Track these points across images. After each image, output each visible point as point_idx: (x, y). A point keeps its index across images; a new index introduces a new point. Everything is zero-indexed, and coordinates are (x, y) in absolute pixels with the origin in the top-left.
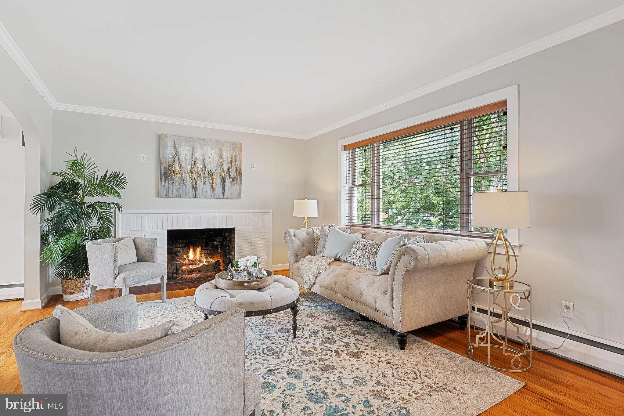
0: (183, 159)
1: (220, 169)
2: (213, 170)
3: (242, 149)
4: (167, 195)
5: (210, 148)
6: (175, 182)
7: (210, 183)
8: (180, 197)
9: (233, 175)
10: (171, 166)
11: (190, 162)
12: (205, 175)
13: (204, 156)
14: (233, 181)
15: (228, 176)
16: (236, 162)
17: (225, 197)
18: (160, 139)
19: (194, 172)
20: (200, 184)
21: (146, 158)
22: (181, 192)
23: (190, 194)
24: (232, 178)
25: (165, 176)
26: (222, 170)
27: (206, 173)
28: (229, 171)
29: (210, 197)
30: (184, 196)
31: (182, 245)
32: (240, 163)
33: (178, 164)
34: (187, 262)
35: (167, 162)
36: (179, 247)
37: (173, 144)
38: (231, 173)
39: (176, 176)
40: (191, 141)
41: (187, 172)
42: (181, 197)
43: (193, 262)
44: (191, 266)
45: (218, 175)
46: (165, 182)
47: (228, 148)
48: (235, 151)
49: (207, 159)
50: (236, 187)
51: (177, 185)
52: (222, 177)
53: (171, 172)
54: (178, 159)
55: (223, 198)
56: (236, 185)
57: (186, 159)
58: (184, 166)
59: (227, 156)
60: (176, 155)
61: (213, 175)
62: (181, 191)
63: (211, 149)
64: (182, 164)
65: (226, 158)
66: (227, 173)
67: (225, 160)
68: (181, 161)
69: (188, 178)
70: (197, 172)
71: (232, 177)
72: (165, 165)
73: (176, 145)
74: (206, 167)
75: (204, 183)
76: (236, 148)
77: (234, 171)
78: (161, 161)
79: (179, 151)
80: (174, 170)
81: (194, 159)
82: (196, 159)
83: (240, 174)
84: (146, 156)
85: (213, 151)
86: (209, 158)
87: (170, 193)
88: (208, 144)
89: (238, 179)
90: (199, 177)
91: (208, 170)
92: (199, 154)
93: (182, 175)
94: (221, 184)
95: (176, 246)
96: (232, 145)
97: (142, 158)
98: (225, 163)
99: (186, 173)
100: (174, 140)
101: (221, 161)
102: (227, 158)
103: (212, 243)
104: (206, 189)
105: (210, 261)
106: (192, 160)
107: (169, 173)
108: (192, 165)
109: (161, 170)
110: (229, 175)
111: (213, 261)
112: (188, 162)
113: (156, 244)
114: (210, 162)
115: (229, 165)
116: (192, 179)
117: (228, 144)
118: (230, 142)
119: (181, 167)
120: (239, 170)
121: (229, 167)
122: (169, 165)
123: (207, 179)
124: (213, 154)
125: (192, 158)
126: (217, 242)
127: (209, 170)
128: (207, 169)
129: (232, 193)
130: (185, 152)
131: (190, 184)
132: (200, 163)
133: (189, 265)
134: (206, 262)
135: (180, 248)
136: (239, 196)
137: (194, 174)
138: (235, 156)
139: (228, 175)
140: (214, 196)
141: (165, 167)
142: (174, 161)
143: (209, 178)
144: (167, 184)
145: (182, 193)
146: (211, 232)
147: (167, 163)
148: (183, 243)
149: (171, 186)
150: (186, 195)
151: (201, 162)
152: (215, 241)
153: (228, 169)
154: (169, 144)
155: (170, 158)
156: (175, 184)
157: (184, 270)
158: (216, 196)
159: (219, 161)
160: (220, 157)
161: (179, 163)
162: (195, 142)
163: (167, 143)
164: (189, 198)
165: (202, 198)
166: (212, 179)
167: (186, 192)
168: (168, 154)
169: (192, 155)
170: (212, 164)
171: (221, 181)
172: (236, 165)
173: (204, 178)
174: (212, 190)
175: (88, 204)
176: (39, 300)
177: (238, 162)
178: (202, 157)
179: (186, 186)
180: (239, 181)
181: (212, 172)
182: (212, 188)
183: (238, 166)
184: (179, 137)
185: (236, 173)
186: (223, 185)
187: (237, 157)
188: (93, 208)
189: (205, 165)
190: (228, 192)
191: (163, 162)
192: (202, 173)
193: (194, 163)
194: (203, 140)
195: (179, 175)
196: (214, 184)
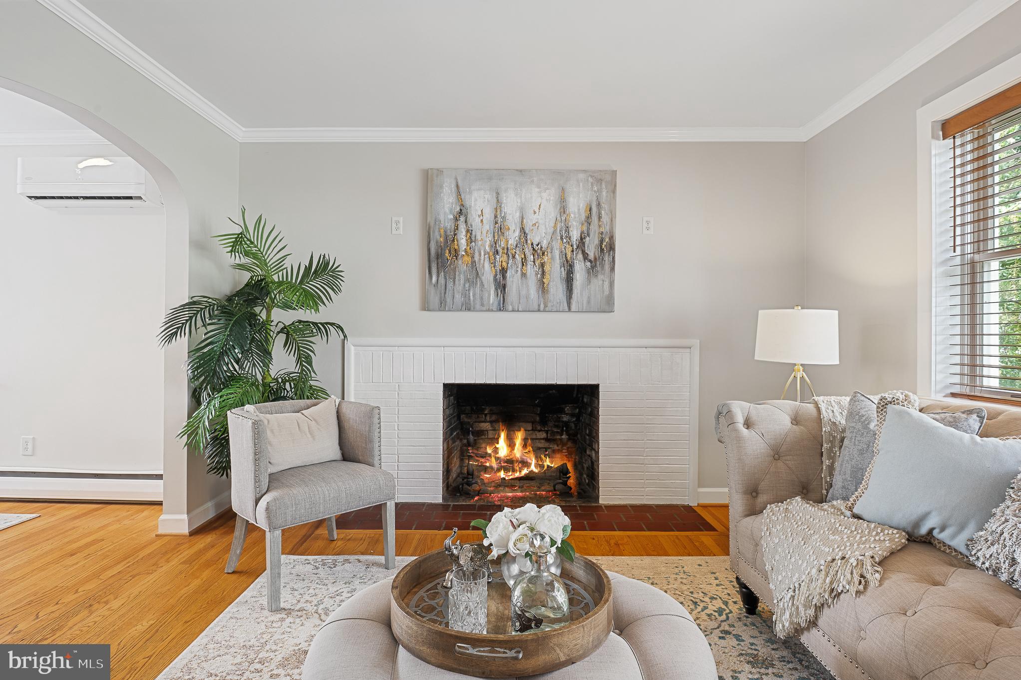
0: (475, 220)
1: (562, 238)
2: (545, 242)
3: (615, 186)
4: (442, 306)
5: (537, 190)
6: (459, 275)
7: (537, 274)
8: (469, 310)
9: (592, 253)
10: (450, 240)
11: (492, 227)
12: (525, 255)
13: (522, 210)
14: (594, 266)
15: (580, 256)
16: (600, 218)
17: (573, 307)
18: (430, 181)
19: (498, 248)
20: (513, 279)
21: (401, 225)
22: (472, 298)
23: (491, 302)
24: (590, 261)
25: (438, 264)
26: (565, 241)
27: (528, 251)
28: (584, 243)
29: (536, 308)
30: (478, 306)
31: (490, 417)
32: (612, 220)
33: (464, 233)
35: (442, 231)
36: (483, 422)
37: (453, 186)
38: (588, 246)
39: (460, 262)
40: (491, 177)
41: (485, 251)
42: (472, 308)
43: (509, 464)
44: (502, 473)
45: (557, 253)
46: (438, 276)
47: (581, 185)
48: (599, 191)
49: (531, 217)
50: (599, 283)
51: (462, 282)
52: (566, 258)
53: (450, 252)
54: (466, 222)
55: (566, 308)
56: (600, 277)
57: (482, 221)
58: (479, 237)
59: (577, 205)
60: (461, 212)
61: (543, 254)
62: (471, 294)
63: (540, 192)
64: (474, 233)
65: (576, 211)
66: (578, 247)
67: (572, 215)
68: (471, 226)
69: (487, 266)
70: (507, 249)
71: (591, 256)
72: (438, 237)
73: (461, 190)
74: (528, 237)
75: (524, 275)
76: (601, 183)
77: (597, 242)
78: (429, 228)
79: (467, 204)
80: (456, 247)
81: (499, 220)
82: (504, 218)
83: (612, 248)
84: (401, 220)
85: (545, 195)
86: (535, 213)
87: (449, 300)
88: (533, 181)
89: (607, 261)
90: (511, 261)
91: (532, 244)
92: (511, 208)
93: (473, 257)
94: (564, 274)
95: (478, 417)
96: (592, 177)
97: (394, 225)
98: (574, 223)
99: (482, 253)
100: (456, 179)
101: (563, 218)
102: (579, 210)
104: (528, 290)
105: (545, 464)
106: (496, 223)
107: (447, 255)
108: (496, 234)
109: (429, 250)
110: (584, 252)
111: (552, 466)
112: (487, 227)
113: (376, 421)
114: (537, 225)
115: (585, 228)
116: (495, 267)
117: (581, 176)
118: (585, 171)
119: (471, 240)
120: (607, 240)
121: (582, 233)
122: (446, 237)
123: (530, 263)
124: (544, 202)
125: (496, 217)
126: (567, 414)
127: (535, 243)
128: (529, 242)
129: (589, 298)
130: (480, 204)
131: (492, 278)
132: (512, 228)
133: (500, 469)
134: (537, 465)
135: (487, 424)
136: (608, 305)
137: (500, 253)
138: (599, 205)
139: (580, 252)
140: (546, 306)
141: (437, 242)
142: (457, 228)
143: (534, 262)
144: (442, 280)
145: (474, 301)
146: (551, 392)
147: (442, 234)
148: (492, 413)
149: (450, 285)
150: (482, 305)
151: (515, 224)
152: (562, 411)
153: (581, 239)
154: (446, 189)
155: (447, 219)
156: (459, 280)
157: (486, 480)
158: (550, 305)
159: (559, 218)
160: (562, 210)
161: (468, 231)
162: (503, 179)
163: (441, 187)
164: (489, 310)
165: (518, 311)
166: (542, 265)
167: (482, 298)
168: (445, 213)
169: (496, 209)
170: (542, 229)
171: (563, 269)
172: (600, 226)
173: (524, 262)
174: (540, 292)
175: (281, 326)
176: (185, 517)
177: (605, 218)
178: (518, 214)
179: (482, 285)
180: (607, 267)
181: (541, 247)
182: (543, 287)
183: (606, 229)
184: (467, 171)
185: (601, 247)
186: (567, 278)
187: (605, 206)
188: (288, 334)
189: (525, 233)
190: (581, 294)
191: (434, 232)
192: (518, 252)
193: (500, 229)
194: (521, 171)
195: (467, 259)
196: (547, 276)
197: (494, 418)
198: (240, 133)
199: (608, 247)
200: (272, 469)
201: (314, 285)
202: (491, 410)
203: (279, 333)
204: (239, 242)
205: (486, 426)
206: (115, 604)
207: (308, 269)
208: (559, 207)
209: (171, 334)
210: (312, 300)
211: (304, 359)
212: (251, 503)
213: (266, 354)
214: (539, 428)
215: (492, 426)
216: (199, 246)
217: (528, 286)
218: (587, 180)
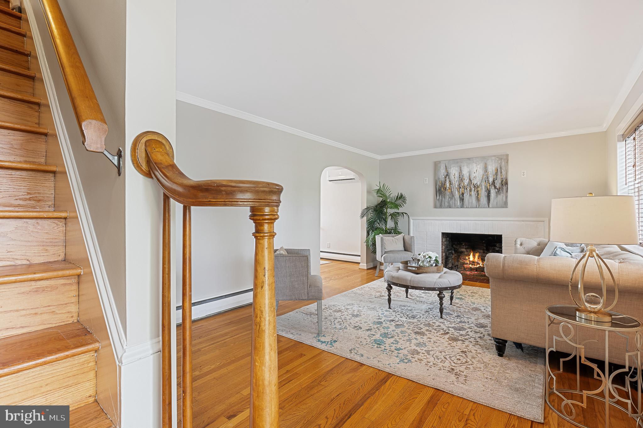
0: (452, 177)
1: (485, 181)
2: (479, 183)
3: (508, 160)
4: (441, 207)
5: (475, 165)
6: (447, 196)
7: (475, 195)
8: (450, 208)
10: (443, 184)
11: (458, 179)
12: (471, 188)
13: (470, 172)
14: (499, 191)
15: (493, 187)
16: (501, 173)
17: (490, 206)
18: (436, 165)
19: (461, 186)
20: (466, 197)
21: (427, 180)
22: (451, 204)
23: (458, 205)
24: (497, 189)
25: (439, 192)
26: (487, 182)
27: (472, 187)
28: (494, 183)
29: (475, 206)
30: (453, 206)
31: (465, 247)
32: (506, 173)
33: (448, 182)
34: (468, 263)
36: (462, 248)
37: (444, 166)
38: (496, 183)
39: (447, 192)
40: (458, 162)
41: (456, 188)
43: (473, 263)
44: (471, 266)
45: (483, 187)
46: (439, 197)
47: (493, 161)
48: (501, 163)
49: (473, 175)
50: (501, 197)
51: (448, 198)
52: (487, 188)
53: (443, 188)
54: (449, 178)
55: (487, 206)
56: (502, 195)
57: (455, 177)
58: (453, 183)
59: (491, 169)
60: (447, 175)
61: (478, 187)
62: (451, 203)
64: (452, 182)
66: (492, 184)
67: (490, 173)
68: (451, 179)
69: (457, 192)
70: (464, 186)
71: (498, 187)
72: (439, 184)
73: (447, 167)
74: (472, 182)
75: (470, 195)
76: (502, 160)
77: (500, 182)
78: (436, 181)
79: (449, 172)
80: (446, 187)
82: (463, 176)
83: (506, 183)
85: (478, 166)
86: (475, 173)
87: (443, 204)
88: (474, 162)
89: (504, 189)
90: (465, 191)
91: (474, 184)
92: (465, 172)
93: (451, 190)
94: (486, 194)
95: (460, 246)
96: (498, 158)
97: (425, 181)
98: (491, 176)
100: (445, 164)
101: (486, 174)
102: (492, 170)
103: (492, 248)
106: (460, 178)
107: (442, 189)
108: (460, 181)
110: (494, 186)
112: (456, 179)
113: (413, 240)
114: (475, 177)
115: (495, 177)
116: (459, 193)
117: (493, 158)
118: (495, 156)
119: (451, 183)
120: (505, 181)
121: (494, 179)
122: (442, 183)
124: (478, 169)
125: (460, 175)
126: (498, 247)
127: (475, 184)
128: (472, 183)
129: (497, 202)
130: (454, 172)
131: (458, 197)
132: (466, 179)
133: (470, 264)
136: (505, 205)
137: (461, 188)
138: (501, 168)
139: (493, 186)
140: (479, 206)
141: (439, 185)
142: (446, 180)
143: (474, 190)
144: (441, 198)
145: (452, 204)
146: (489, 238)
147: (441, 183)
148: (465, 245)
149: (443, 199)
150: (455, 206)
151: (467, 177)
152: (495, 246)
153: (494, 181)
154: (442, 168)
155: (442, 177)
157: (465, 267)
158: (481, 205)
159: (484, 174)
160: (486, 171)
161: (449, 181)
162: (462, 162)
163: (440, 167)
164: (457, 208)
165: (468, 208)
166: (478, 191)
167: (455, 204)
168: (442, 176)
169: (460, 173)
170: (478, 179)
171: (486, 192)
172: (501, 176)
173: (470, 190)
174: (477, 201)
175: (390, 214)
176: (366, 264)
177: (504, 173)
178: (468, 174)
179: (455, 199)
180: (504, 191)
181: (477, 185)
182: (478, 199)
183: (504, 177)
184: (450, 160)
185: (502, 183)
186: (488, 195)
187: (504, 168)
188: (392, 216)
189: (471, 180)
190: (494, 201)
191: (438, 182)
192: (468, 187)
193: (461, 179)
194: (469, 159)
195: (449, 190)
196: (480, 195)
197: (466, 247)
198: (379, 157)
199: (505, 183)
200: (386, 250)
201: (399, 202)
202: (465, 244)
203: (389, 216)
204: (379, 191)
205: (463, 250)
206: (352, 277)
207: (397, 197)
208: (484, 170)
209: (362, 216)
210: (397, 206)
211: (396, 223)
212: (381, 257)
213: (386, 222)
214: (486, 252)
215: (466, 250)
216: (369, 192)
217: (472, 199)
218: (496, 159)
